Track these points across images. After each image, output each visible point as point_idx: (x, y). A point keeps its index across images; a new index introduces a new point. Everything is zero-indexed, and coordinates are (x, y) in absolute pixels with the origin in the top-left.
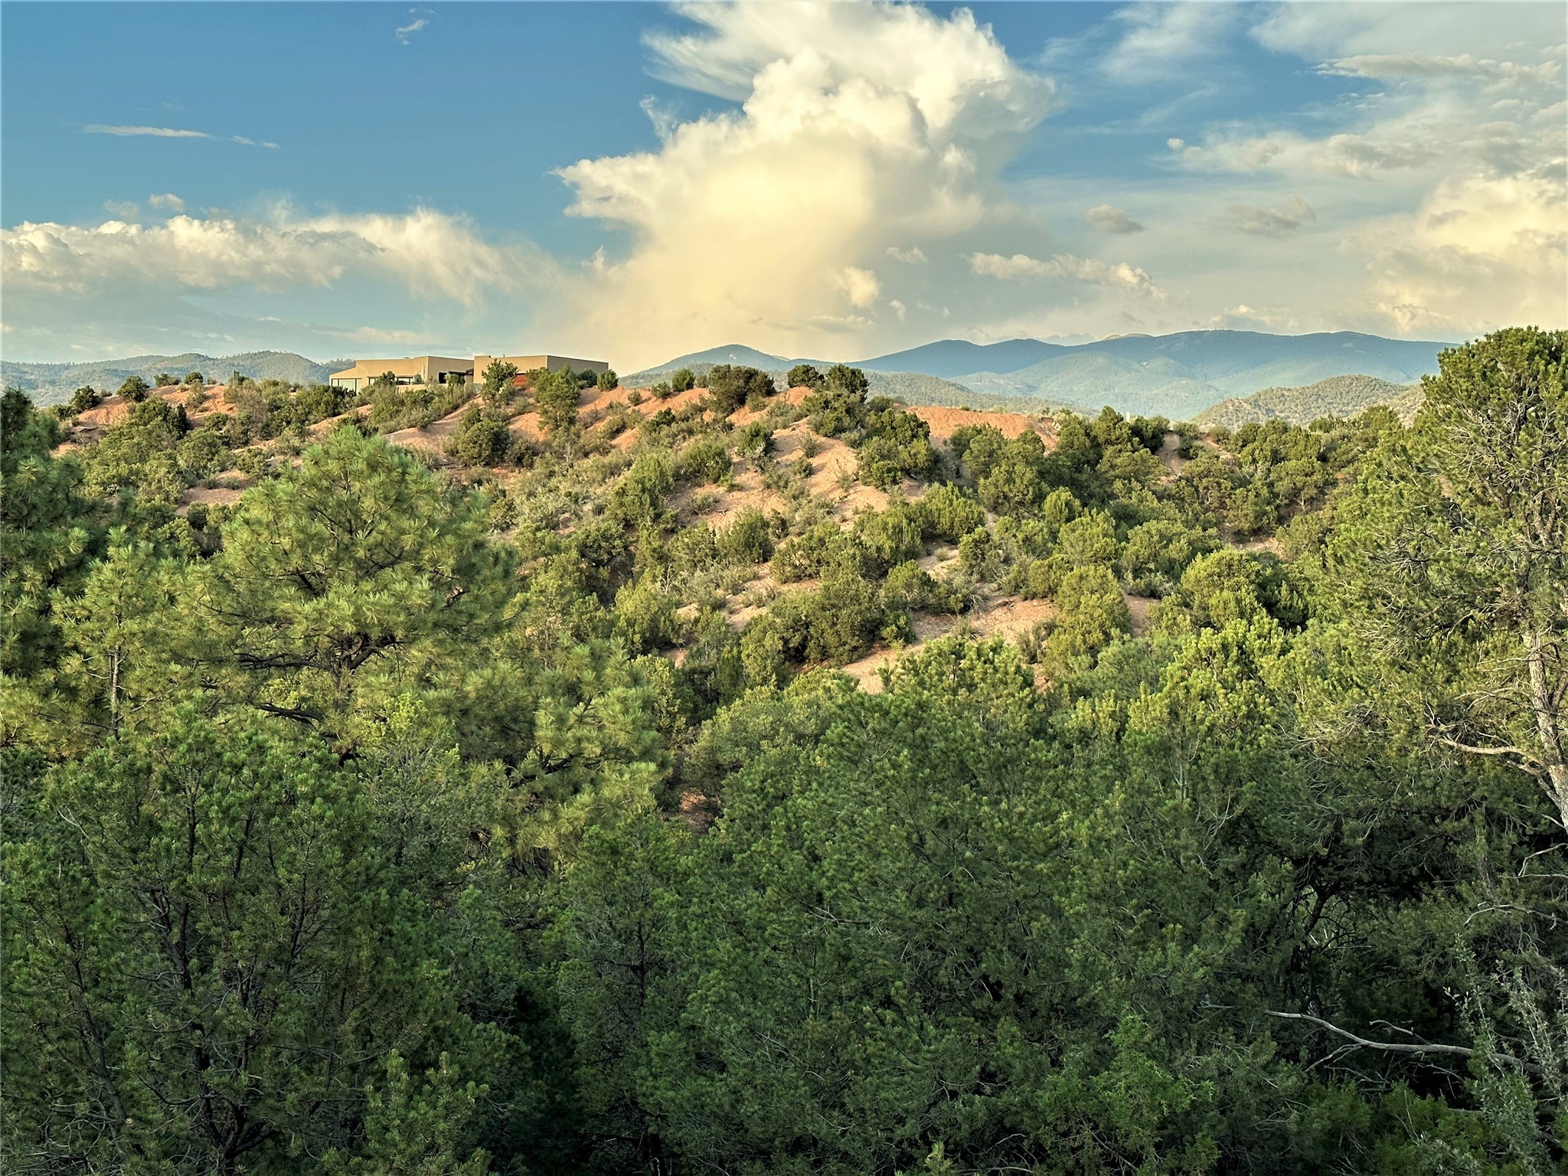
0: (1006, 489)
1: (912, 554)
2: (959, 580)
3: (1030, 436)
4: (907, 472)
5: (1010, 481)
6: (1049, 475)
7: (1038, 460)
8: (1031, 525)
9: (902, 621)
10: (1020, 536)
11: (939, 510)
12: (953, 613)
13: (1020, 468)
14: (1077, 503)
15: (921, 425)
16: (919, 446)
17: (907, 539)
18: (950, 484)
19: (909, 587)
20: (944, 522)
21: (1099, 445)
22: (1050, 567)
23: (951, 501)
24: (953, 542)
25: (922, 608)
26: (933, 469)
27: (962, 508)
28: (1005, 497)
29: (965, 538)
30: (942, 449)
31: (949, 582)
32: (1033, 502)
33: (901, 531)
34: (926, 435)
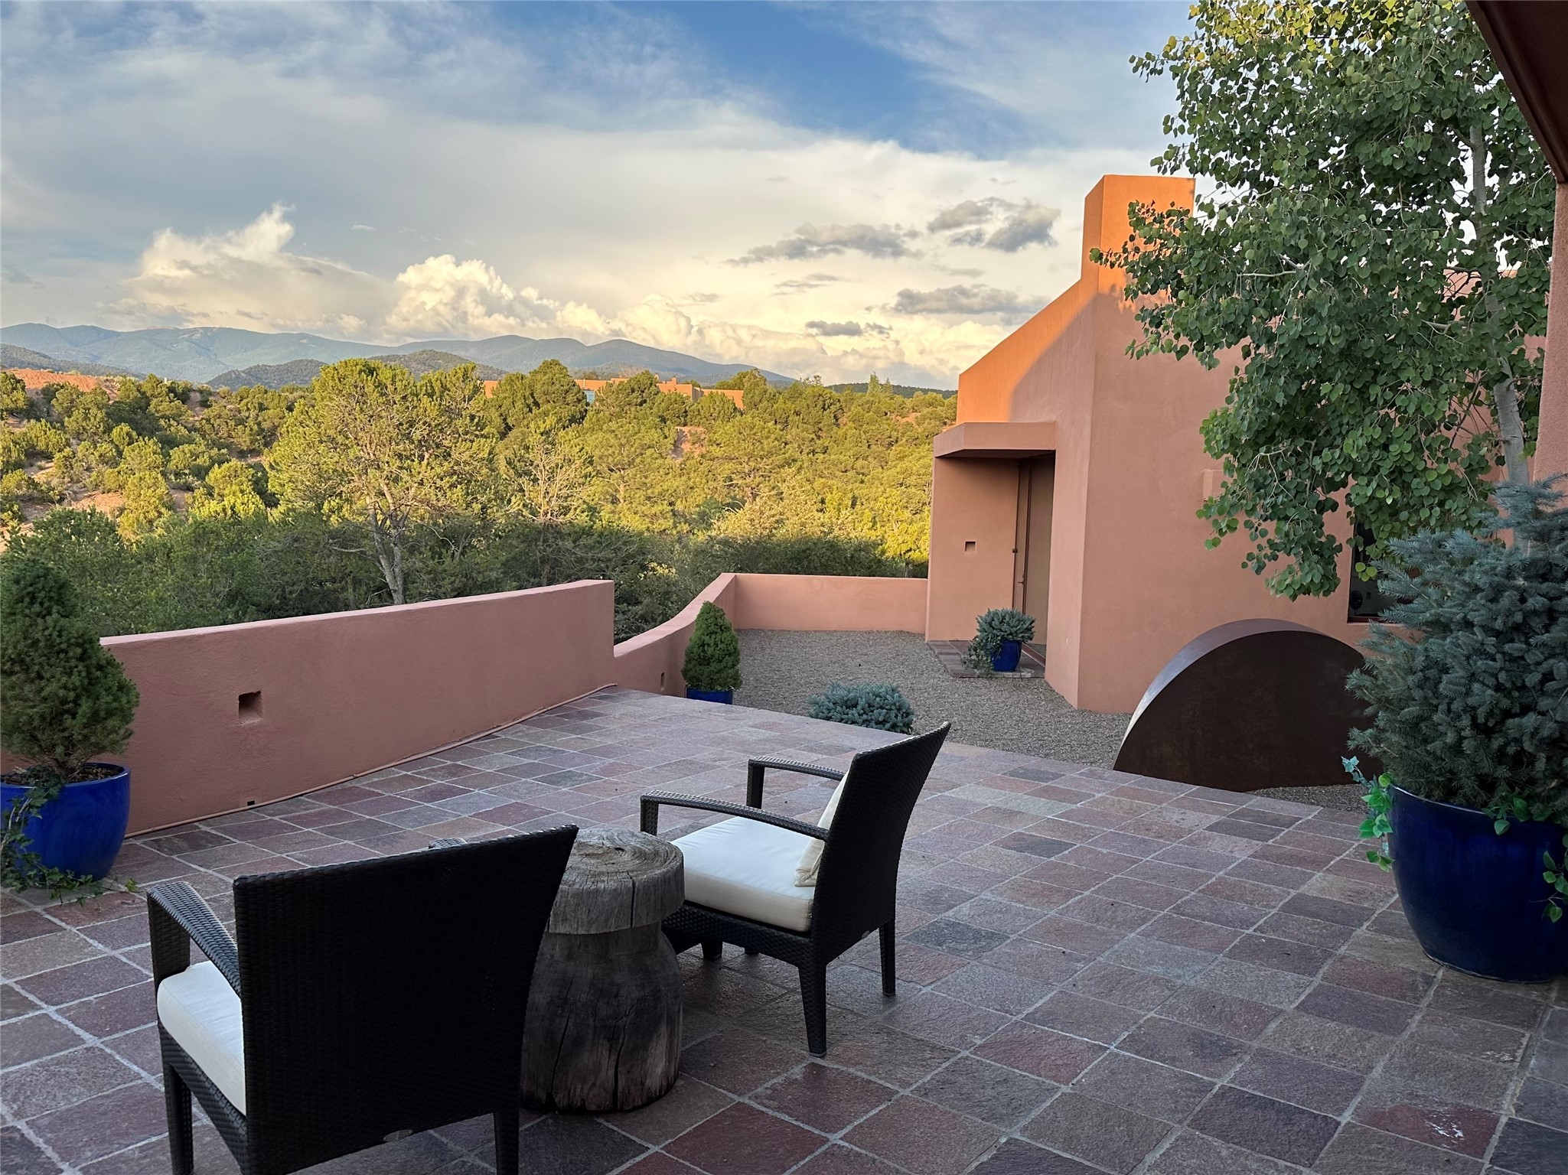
0: (84, 424)
1: (18, 465)
2: (55, 482)
3: (98, 391)
4: (12, 412)
5: (86, 418)
6: (115, 414)
7: (106, 406)
8: (105, 447)
9: (15, 508)
10: (97, 454)
11: (36, 437)
12: (53, 503)
13: (94, 411)
14: (134, 434)
15: (18, 381)
16: (19, 395)
17: (14, 455)
18: (43, 421)
19: (19, 487)
20: (41, 446)
21: (147, 397)
22: (119, 472)
23: (45, 432)
24: (49, 457)
25: (30, 500)
26: (30, 411)
27: (54, 437)
28: (84, 429)
29: (57, 455)
30: (35, 397)
31: (48, 483)
32: (104, 433)
33: (10, 451)
34: (23, 388)
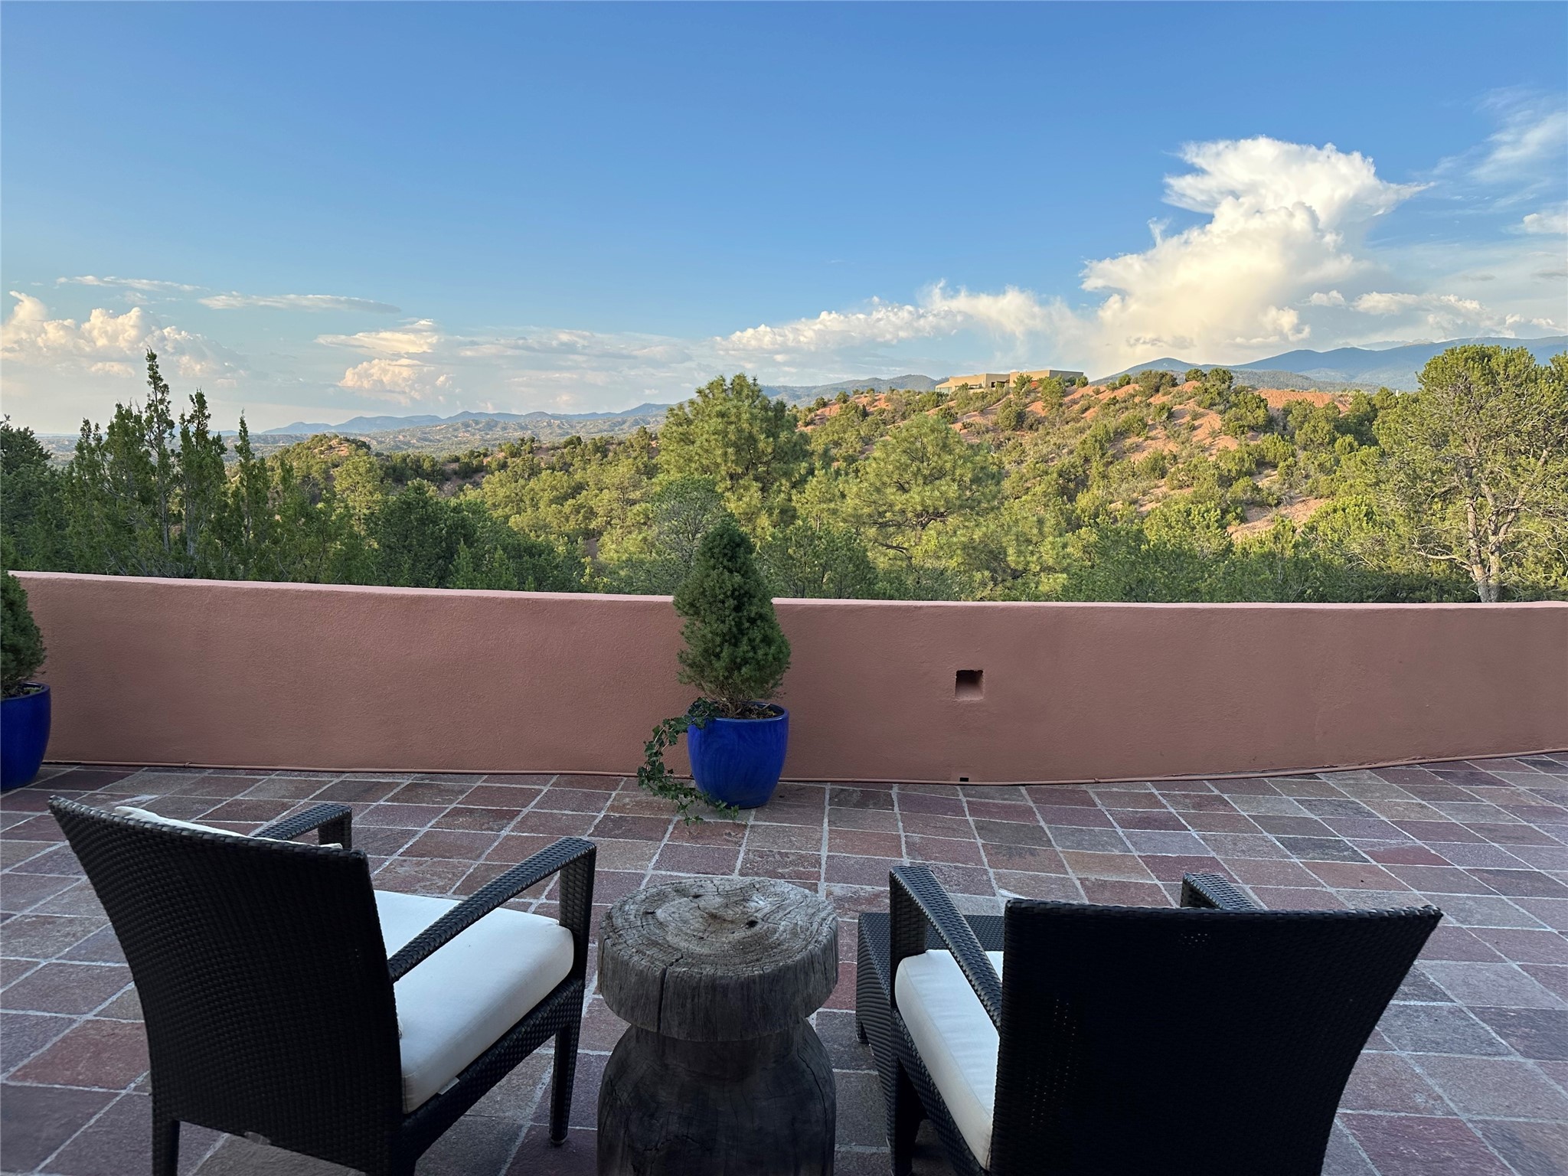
0: (1312, 436)
1: (1250, 474)
2: (1275, 487)
3: (1331, 405)
4: (1252, 428)
5: (1315, 431)
6: (1341, 427)
7: (1335, 420)
8: (1323, 457)
9: (1239, 510)
10: (1316, 463)
11: (1267, 448)
12: (1271, 506)
13: (1322, 424)
14: (1356, 444)
15: (1262, 401)
16: (1261, 413)
17: (1247, 465)
18: (1276, 434)
19: (1245, 492)
20: (1270, 457)
21: (1376, 410)
22: (1332, 480)
23: (1275, 443)
24: (1275, 467)
25: (1252, 503)
26: (1270, 425)
27: (1281, 447)
28: (1311, 441)
29: (1281, 464)
30: (1275, 415)
31: (1269, 489)
32: (1329, 444)
33: (1243, 460)
34: (1266, 406)
